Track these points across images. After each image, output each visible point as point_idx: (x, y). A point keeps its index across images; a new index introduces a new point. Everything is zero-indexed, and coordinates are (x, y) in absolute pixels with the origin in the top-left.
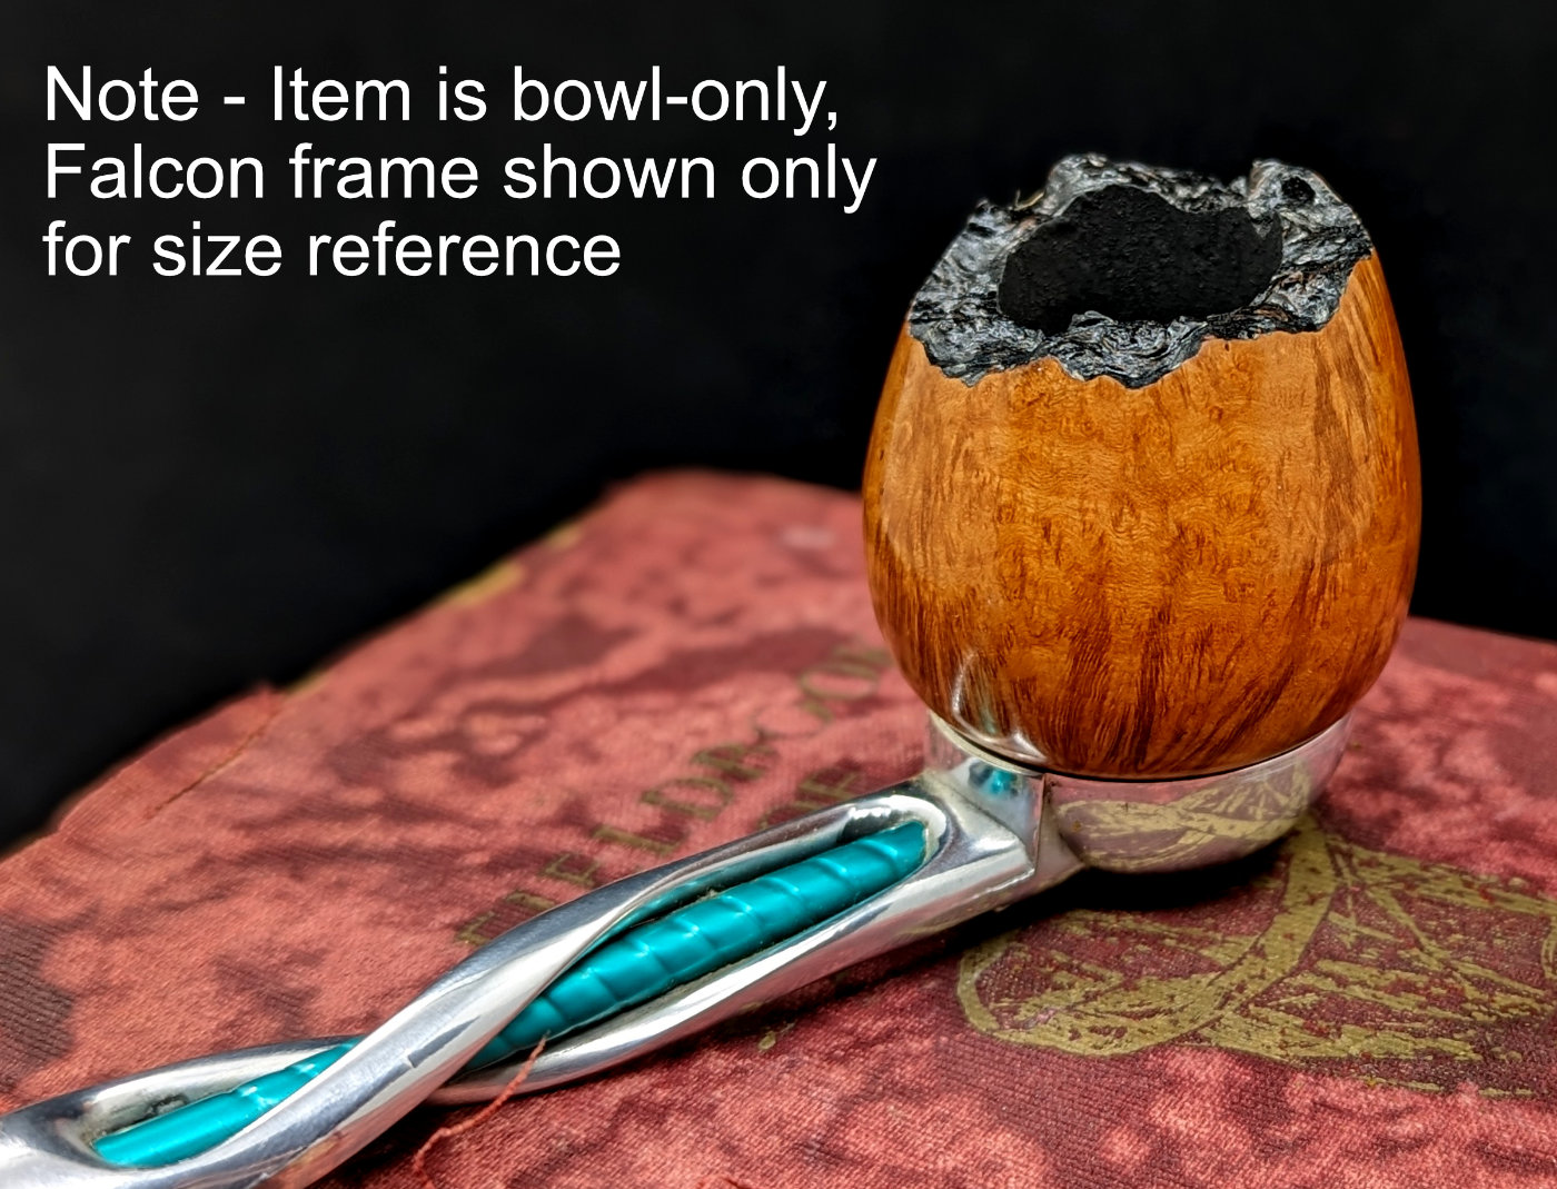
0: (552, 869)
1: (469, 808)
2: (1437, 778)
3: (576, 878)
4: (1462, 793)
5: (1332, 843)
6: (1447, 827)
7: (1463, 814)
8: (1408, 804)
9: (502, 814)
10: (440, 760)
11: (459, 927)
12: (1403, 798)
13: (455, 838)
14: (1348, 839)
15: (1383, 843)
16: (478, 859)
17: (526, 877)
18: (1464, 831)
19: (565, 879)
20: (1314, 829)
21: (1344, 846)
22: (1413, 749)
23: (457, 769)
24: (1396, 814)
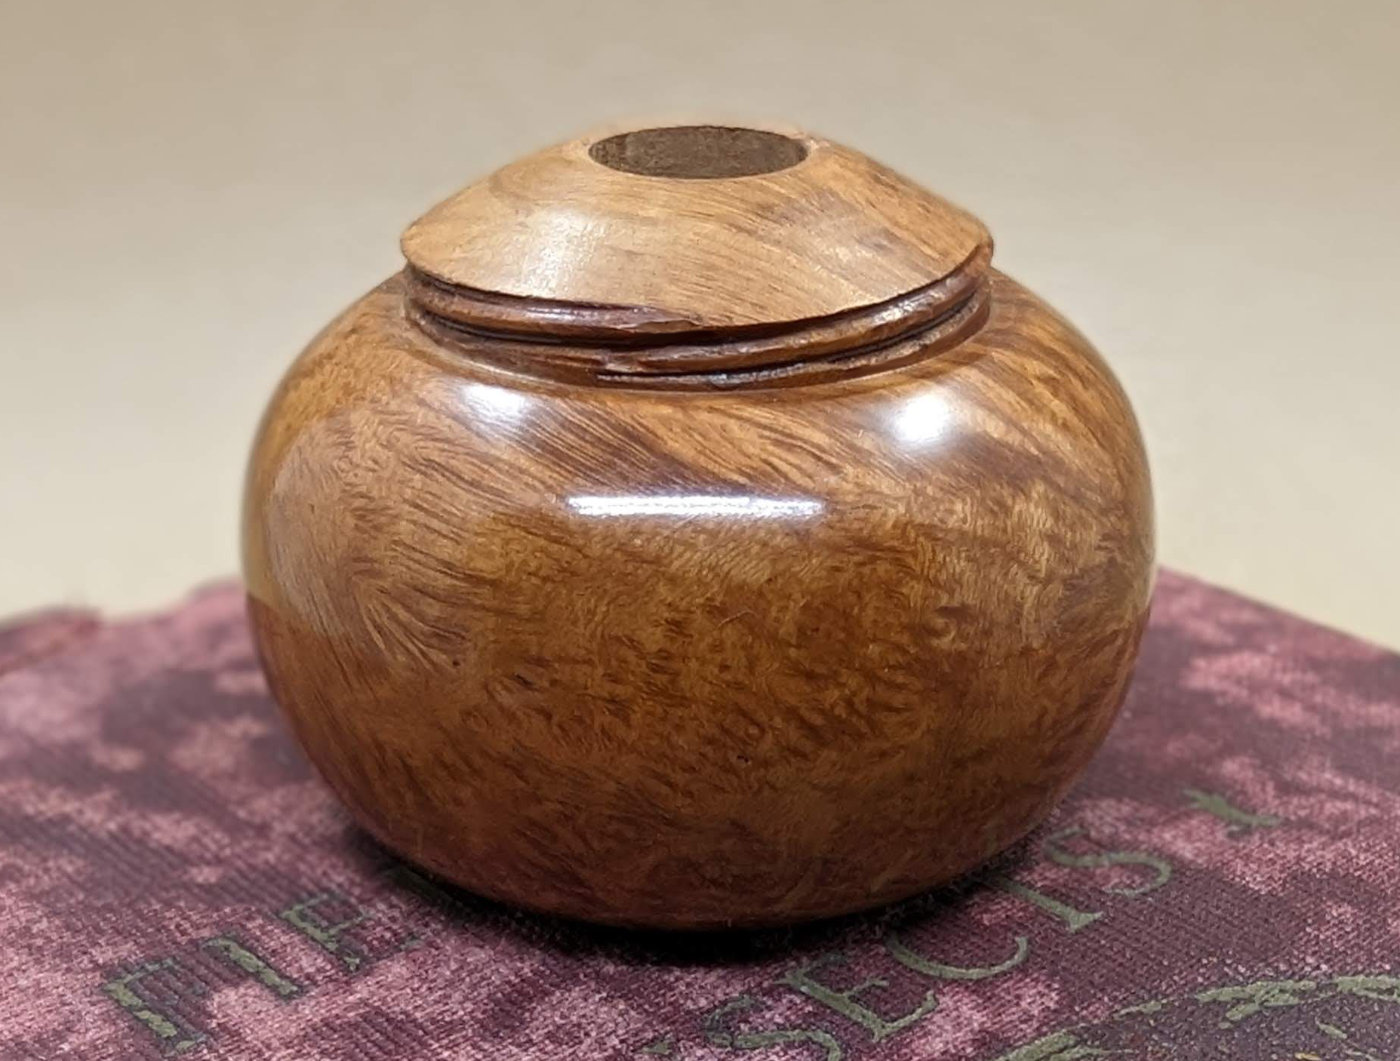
0: (291, 914)
1: (242, 802)
3: (318, 934)
9: (274, 818)
10: (248, 726)
11: (110, 972)
13: (195, 839)
16: (206, 875)
17: (249, 918)
19: (301, 931)
23: (258, 744)
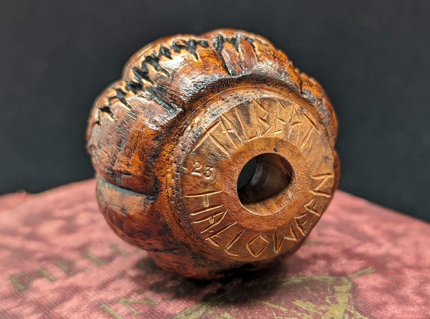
0: (59, 263)
2: (413, 293)
3: (65, 267)
4: (419, 300)
5: (348, 309)
6: (404, 312)
7: (415, 309)
8: (393, 300)
9: (61, 243)
11: (12, 276)
12: (393, 298)
14: (357, 309)
15: (371, 313)
17: (49, 264)
18: (410, 315)
20: (345, 303)
21: (352, 312)
22: (412, 280)
24: (385, 304)
